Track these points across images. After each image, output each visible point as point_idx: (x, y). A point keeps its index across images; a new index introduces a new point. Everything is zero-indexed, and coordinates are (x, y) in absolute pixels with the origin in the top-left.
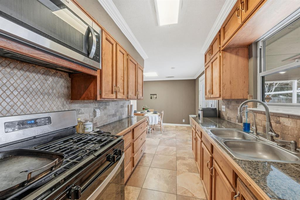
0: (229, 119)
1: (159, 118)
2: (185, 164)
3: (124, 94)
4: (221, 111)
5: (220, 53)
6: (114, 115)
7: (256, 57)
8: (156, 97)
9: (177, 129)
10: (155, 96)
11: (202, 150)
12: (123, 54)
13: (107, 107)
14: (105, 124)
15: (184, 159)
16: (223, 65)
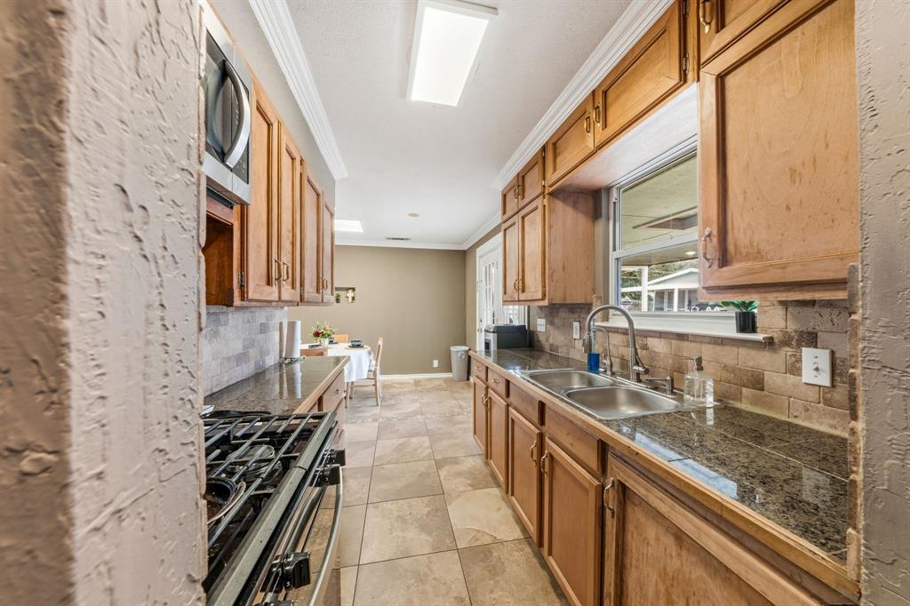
0: (554, 348)
1: (370, 361)
2: (459, 474)
3: (293, 288)
4: (533, 332)
5: (544, 198)
6: (242, 358)
7: (608, 219)
8: (353, 298)
9: (419, 388)
10: (350, 294)
11: (510, 424)
12: (293, 159)
13: (221, 329)
14: (215, 390)
15: (455, 461)
16: (551, 227)
